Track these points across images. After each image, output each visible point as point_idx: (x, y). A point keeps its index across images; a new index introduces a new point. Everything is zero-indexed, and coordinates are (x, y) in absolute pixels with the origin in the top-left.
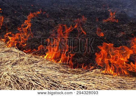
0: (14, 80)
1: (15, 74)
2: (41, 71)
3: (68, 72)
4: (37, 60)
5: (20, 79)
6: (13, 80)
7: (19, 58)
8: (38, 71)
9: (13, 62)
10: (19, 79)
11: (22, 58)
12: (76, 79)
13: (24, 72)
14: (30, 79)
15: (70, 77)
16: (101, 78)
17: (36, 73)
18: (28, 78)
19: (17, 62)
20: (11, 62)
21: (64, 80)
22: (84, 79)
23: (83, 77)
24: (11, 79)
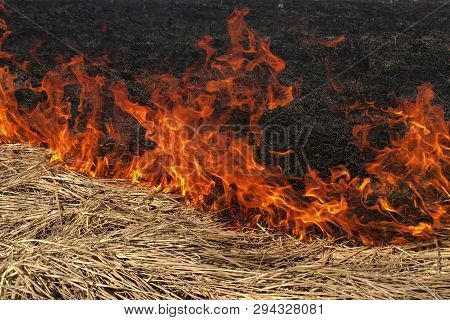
0: (44, 288)
1: (45, 268)
2: (135, 258)
3: (232, 261)
4: (123, 218)
5: (65, 288)
6: (39, 289)
7: (59, 211)
8: (125, 259)
9: (37, 228)
10: (61, 287)
11: (68, 211)
12: (261, 287)
13: (78, 261)
14: (99, 284)
15: (239, 280)
16: (349, 281)
17: (119, 265)
18: (91, 283)
19: (51, 226)
20: (31, 228)
21: (218, 290)
22: (290, 287)
23: (284, 280)
24: (32, 286)
